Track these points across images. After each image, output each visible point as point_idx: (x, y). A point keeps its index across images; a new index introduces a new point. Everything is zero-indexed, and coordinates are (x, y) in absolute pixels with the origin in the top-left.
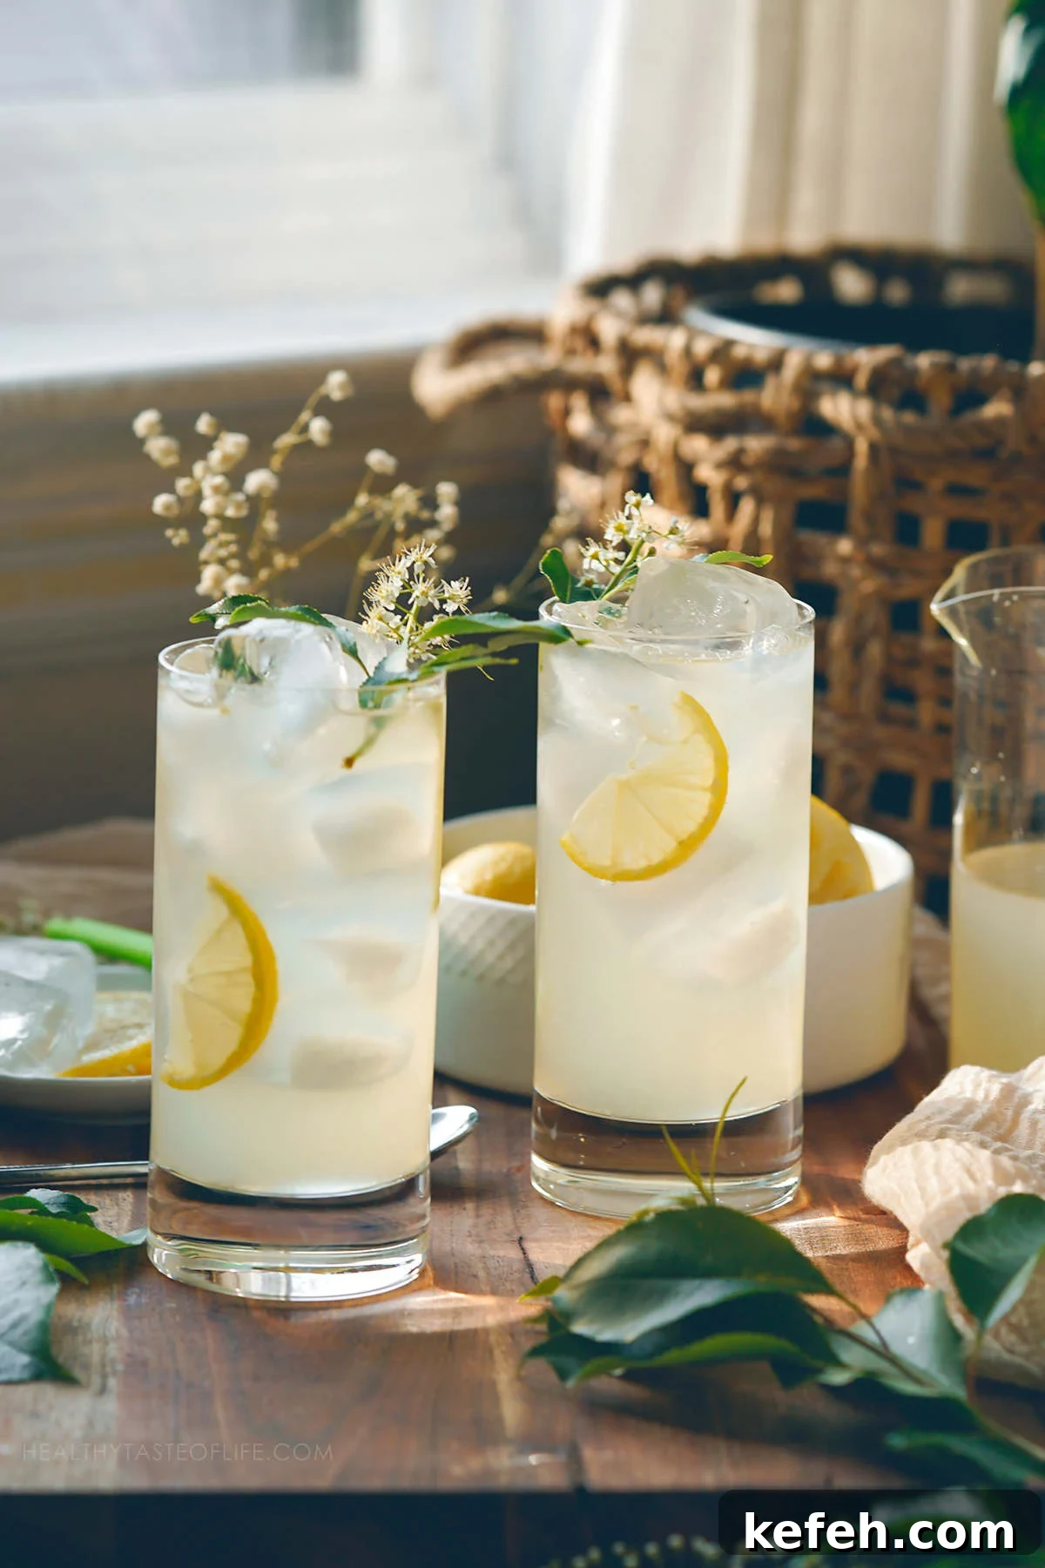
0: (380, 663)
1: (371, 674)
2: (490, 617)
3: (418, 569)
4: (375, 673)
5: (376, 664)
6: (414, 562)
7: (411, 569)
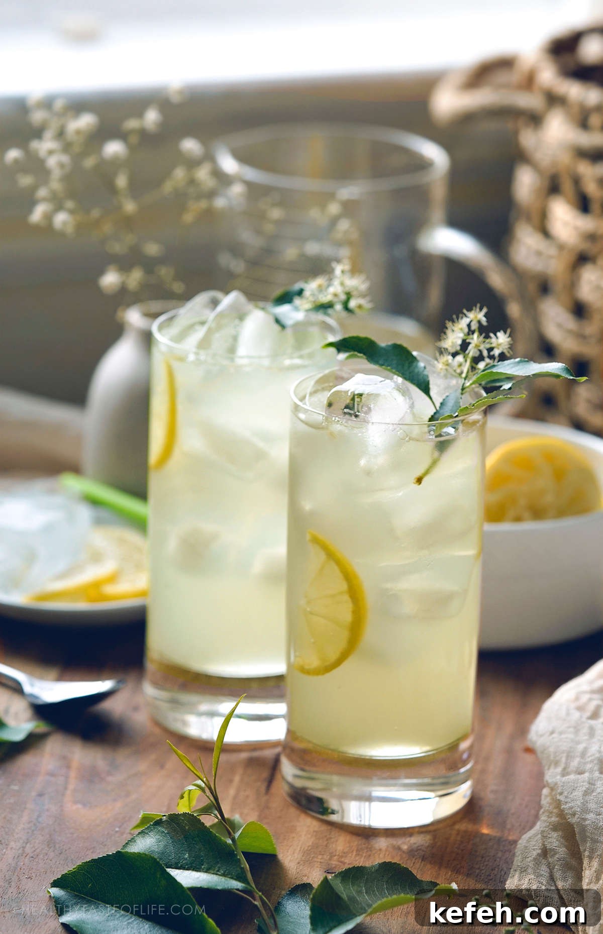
0: (444, 400)
1: (438, 408)
2: (515, 363)
3: (474, 326)
4: (440, 407)
5: (441, 400)
6: (471, 321)
7: (469, 326)
